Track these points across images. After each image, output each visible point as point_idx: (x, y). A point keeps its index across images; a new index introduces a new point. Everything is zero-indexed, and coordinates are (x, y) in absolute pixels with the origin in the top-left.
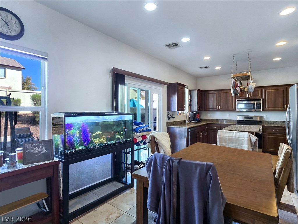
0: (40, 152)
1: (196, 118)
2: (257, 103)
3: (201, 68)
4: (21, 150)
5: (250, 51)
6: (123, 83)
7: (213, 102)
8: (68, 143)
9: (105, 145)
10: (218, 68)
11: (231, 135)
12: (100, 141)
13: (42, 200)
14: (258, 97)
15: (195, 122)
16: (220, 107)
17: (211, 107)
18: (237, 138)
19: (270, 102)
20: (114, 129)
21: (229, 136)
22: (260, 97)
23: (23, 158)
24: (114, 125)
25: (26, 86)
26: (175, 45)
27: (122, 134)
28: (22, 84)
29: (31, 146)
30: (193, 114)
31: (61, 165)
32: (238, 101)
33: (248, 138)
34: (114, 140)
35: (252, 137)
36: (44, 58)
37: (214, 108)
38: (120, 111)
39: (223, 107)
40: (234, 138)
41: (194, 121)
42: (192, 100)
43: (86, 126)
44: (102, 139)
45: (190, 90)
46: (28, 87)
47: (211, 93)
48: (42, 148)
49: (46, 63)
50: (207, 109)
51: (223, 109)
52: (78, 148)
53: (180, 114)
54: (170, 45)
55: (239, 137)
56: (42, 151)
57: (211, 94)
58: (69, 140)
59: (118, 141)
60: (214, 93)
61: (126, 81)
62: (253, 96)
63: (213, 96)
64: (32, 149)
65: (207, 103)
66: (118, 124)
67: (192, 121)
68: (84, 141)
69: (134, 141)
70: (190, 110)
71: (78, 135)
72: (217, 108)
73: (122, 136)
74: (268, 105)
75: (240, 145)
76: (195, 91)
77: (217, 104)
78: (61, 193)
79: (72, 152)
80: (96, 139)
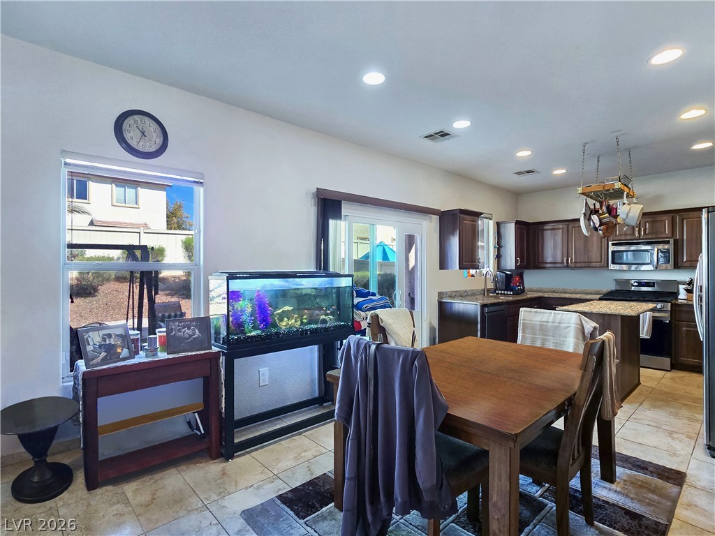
0: (191, 336)
1: (512, 285)
2: (659, 251)
3: (519, 173)
4: (164, 332)
5: (622, 135)
6: (338, 215)
7: (554, 248)
8: (234, 323)
9: (297, 331)
10: (560, 172)
11: (545, 319)
12: (290, 323)
13: (194, 413)
14: (663, 236)
15: (509, 293)
16: (572, 260)
17: (549, 260)
18: (556, 324)
19: (695, 247)
20: (317, 303)
21: (542, 320)
22: (670, 236)
23: (168, 344)
24: (315, 297)
25: (175, 220)
26: (443, 135)
27: (332, 314)
28: (168, 217)
29: (179, 326)
30: (504, 275)
31: (222, 359)
33: (578, 324)
34: (316, 323)
35: (586, 322)
36: (197, 182)
37: (556, 263)
38: (331, 270)
39: (578, 261)
40: (550, 324)
41: (506, 292)
42: (502, 244)
43: (264, 296)
44: (293, 321)
45: (497, 222)
46: (178, 223)
47: (550, 227)
48: (194, 330)
49: (202, 189)
50: (541, 265)
51: (578, 265)
52: (251, 332)
53: (473, 276)
54: (432, 135)
55: (560, 323)
56: (194, 335)
57: (547, 230)
58: (236, 319)
59: (323, 326)
60: (556, 227)
61: (344, 211)
62: (652, 233)
63: (555, 235)
64: (180, 331)
65: (540, 251)
66: (324, 293)
67: (503, 292)
68: (260, 321)
69: (355, 325)
70: (499, 268)
71: (249, 310)
72: (562, 263)
73: (331, 317)
74: (690, 255)
75: (562, 339)
76: (509, 224)
77: (563, 252)
78: (223, 405)
79: (239, 338)
80: (281, 320)
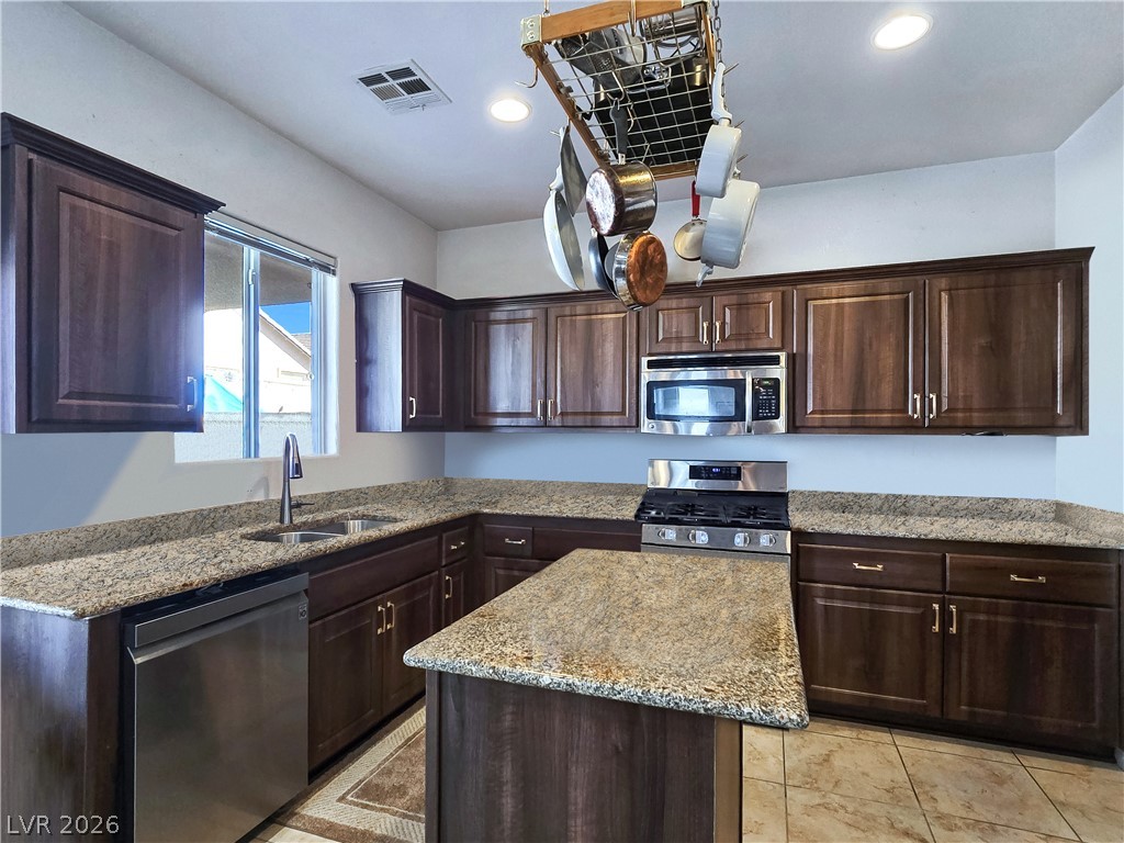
2: (756, 383)
7: (513, 373)
14: (763, 344)
16: (555, 406)
17: (503, 406)
19: (830, 377)
22: (778, 344)
32: (651, 365)
37: (517, 415)
39: (570, 409)
42: (369, 354)
45: (353, 286)
47: (503, 315)
50: (481, 420)
51: (569, 421)
57: (498, 322)
60: (519, 315)
62: (737, 336)
63: (516, 337)
65: (481, 380)
70: (363, 426)
72: (532, 413)
74: (821, 397)
76: (387, 295)
77: (534, 386)
